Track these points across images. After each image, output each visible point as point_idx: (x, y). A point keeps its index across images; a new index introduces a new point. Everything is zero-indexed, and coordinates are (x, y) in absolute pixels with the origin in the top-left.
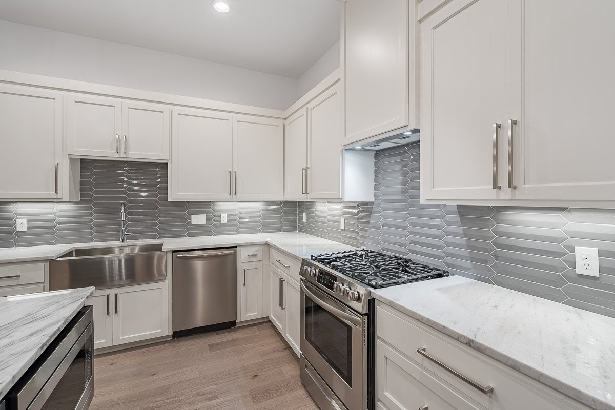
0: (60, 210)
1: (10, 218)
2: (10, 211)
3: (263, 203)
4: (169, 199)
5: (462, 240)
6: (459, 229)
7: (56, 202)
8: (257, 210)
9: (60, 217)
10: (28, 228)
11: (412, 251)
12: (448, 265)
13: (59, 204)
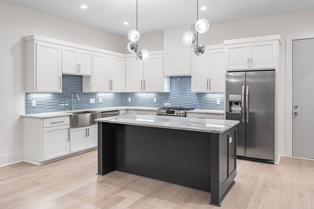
0: (47, 97)
1: (30, 101)
2: (30, 97)
3: (113, 93)
4: (83, 92)
5: (197, 101)
6: (197, 98)
7: (45, 93)
8: (111, 96)
9: (47, 100)
10: (36, 105)
11: (184, 106)
12: (195, 107)
13: (47, 94)
